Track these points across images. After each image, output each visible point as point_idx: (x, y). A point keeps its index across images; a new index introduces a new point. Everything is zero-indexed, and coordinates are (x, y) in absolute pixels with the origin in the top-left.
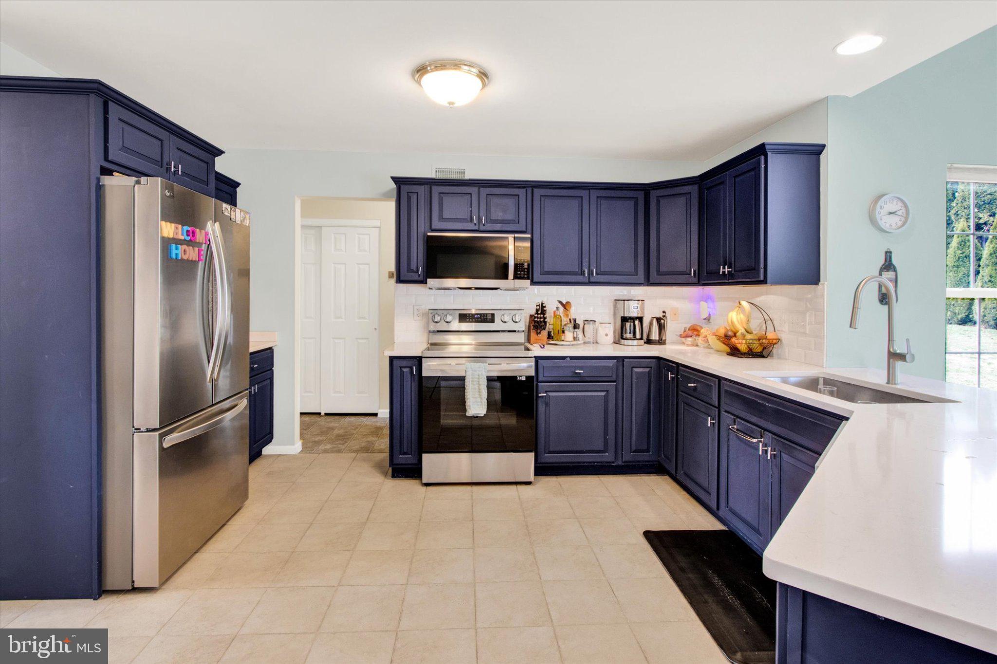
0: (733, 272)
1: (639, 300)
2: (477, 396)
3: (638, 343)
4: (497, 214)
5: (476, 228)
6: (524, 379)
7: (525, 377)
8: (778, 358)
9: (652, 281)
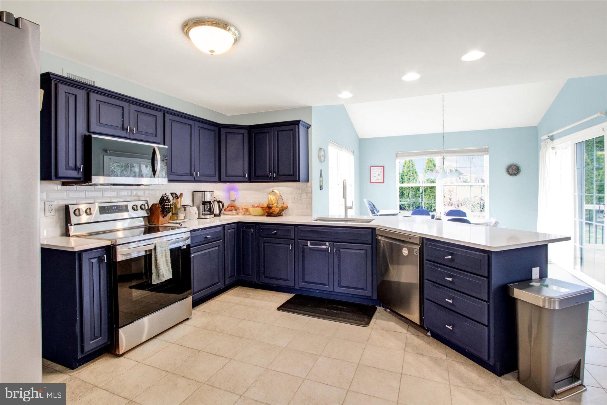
0: (277, 176)
1: (210, 191)
2: (166, 266)
3: (210, 217)
4: (143, 127)
5: (127, 136)
6: (185, 247)
7: (186, 246)
8: (285, 215)
9: (222, 180)
